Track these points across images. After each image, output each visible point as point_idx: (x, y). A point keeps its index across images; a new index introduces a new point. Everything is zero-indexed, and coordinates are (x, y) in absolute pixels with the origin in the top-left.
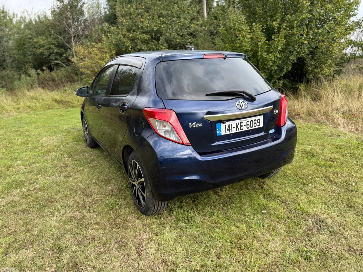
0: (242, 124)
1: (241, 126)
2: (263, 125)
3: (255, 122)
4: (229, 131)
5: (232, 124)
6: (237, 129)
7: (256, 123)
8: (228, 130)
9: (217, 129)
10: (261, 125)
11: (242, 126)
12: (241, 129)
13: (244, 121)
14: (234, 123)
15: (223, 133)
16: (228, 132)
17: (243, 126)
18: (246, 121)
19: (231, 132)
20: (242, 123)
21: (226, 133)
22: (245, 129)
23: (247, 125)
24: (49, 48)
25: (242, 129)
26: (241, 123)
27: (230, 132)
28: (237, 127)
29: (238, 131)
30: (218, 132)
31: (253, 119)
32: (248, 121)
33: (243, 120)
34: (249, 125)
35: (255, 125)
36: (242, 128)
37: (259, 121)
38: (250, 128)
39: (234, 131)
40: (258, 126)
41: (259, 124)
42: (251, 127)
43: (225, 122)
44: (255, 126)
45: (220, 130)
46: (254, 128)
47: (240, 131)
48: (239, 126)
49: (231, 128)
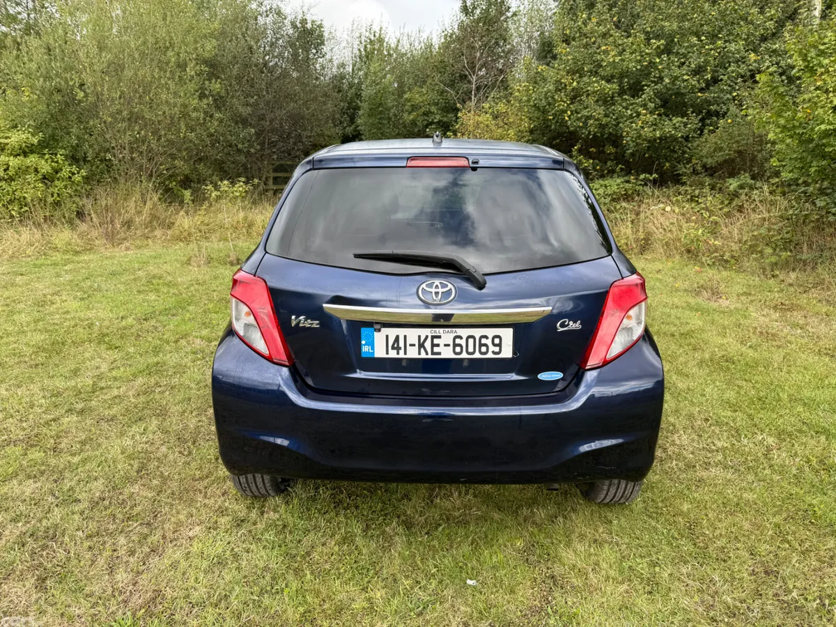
0: (436, 341)
1: (433, 345)
2: (514, 353)
3: (484, 341)
4: (395, 351)
5: (405, 337)
6: (422, 350)
7: (486, 345)
8: (393, 348)
9: (363, 342)
10: (507, 352)
11: (438, 345)
12: (433, 353)
13: (447, 336)
14: (413, 335)
15: (380, 352)
16: (393, 354)
17: (442, 345)
18: (453, 335)
19: (402, 355)
20: (439, 337)
21: (387, 353)
22: (447, 353)
23: (455, 345)
25: (439, 354)
26: (433, 337)
27: (398, 353)
28: (421, 345)
29: (423, 355)
30: (365, 349)
31: (477, 333)
33: (441, 330)
34: (460, 345)
35: (484, 349)
36: (436, 349)
37: (497, 341)
38: (464, 355)
39: (413, 353)
40: (494, 353)
41: (497, 349)
42: (468, 353)
44: (481, 353)
45: (372, 344)
46: (477, 355)
47: (430, 356)
48: (428, 345)
49: (401, 344)
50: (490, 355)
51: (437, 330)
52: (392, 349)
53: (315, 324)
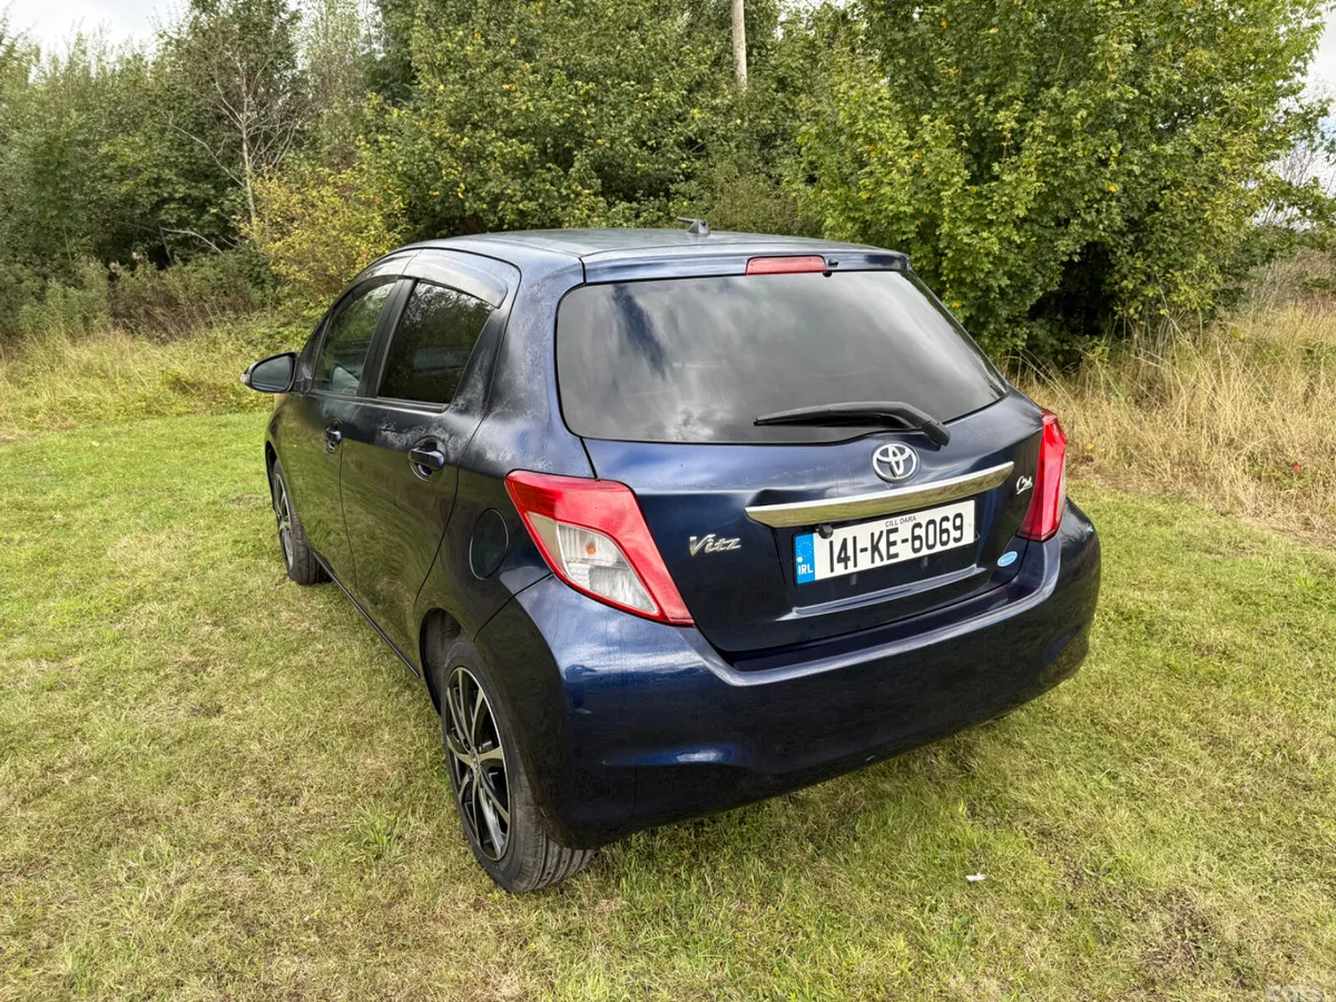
0: (893, 537)
1: (890, 544)
2: (976, 536)
3: (946, 525)
4: (842, 564)
5: (855, 538)
6: (876, 554)
7: (947, 531)
8: (840, 560)
9: (799, 560)
10: (969, 537)
11: (894, 543)
12: (890, 557)
13: (904, 527)
14: (863, 533)
15: (822, 572)
16: (840, 570)
17: (899, 542)
18: (911, 524)
19: (851, 569)
20: (895, 530)
21: (832, 570)
22: (905, 553)
23: (915, 538)
24: (157, 182)
25: (896, 555)
26: (890, 532)
27: (846, 568)
28: (875, 548)
29: (878, 563)
30: (802, 570)
31: (937, 514)
32: (919, 525)
33: (898, 519)
34: (919, 538)
35: (945, 537)
36: (893, 550)
37: (958, 522)
38: (925, 552)
39: (865, 563)
40: (956, 540)
41: (957, 534)
42: (929, 547)
43: (827, 529)
44: (943, 544)
45: (810, 560)
46: (939, 548)
47: (887, 562)
48: (883, 546)
49: (850, 552)
50: (952, 545)
51: (893, 519)
52: (839, 562)
53: (733, 544)
